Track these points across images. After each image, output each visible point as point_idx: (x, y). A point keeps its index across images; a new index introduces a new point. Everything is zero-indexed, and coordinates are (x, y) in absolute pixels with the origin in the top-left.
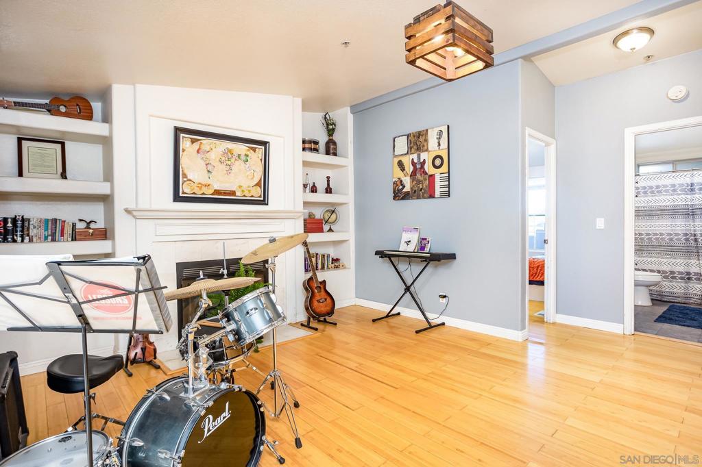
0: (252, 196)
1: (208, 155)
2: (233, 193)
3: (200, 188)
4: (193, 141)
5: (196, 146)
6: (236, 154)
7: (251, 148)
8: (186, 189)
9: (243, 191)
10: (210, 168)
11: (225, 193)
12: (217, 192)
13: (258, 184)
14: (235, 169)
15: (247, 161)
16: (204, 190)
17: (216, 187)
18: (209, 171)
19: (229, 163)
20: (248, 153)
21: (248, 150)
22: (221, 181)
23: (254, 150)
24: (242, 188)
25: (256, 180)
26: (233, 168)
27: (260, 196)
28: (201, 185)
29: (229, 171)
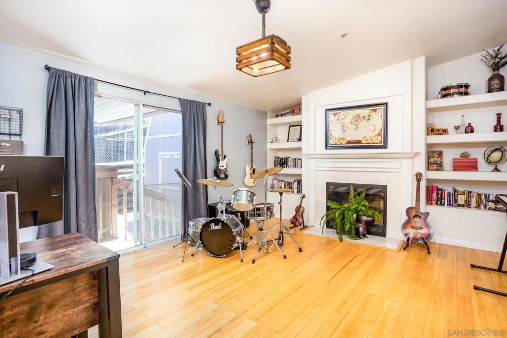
0: (374, 143)
1: (343, 121)
2: (360, 142)
3: (339, 141)
4: (335, 115)
5: (337, 117)
6: (362, 116)
7: (373, 110)
8: (331, 142)
9: (367, 140)
10: (344, 128)
11: (354, 142)
12: (349, 142)
13: (379, 134)
14: (360, 126)
15: (370, 119)
16: (341, 141)
17: (349, 139)
18: (343, 130)
19: (357, 123)
20: (371, 114)
21: (371, 112)
22: (352, 135)
23: (375, 111)
24: (366, 138)
25: (377, 132)
26: (359, 126)
27: (381, 143)
28: (340, 139)
29: (356, 129)
